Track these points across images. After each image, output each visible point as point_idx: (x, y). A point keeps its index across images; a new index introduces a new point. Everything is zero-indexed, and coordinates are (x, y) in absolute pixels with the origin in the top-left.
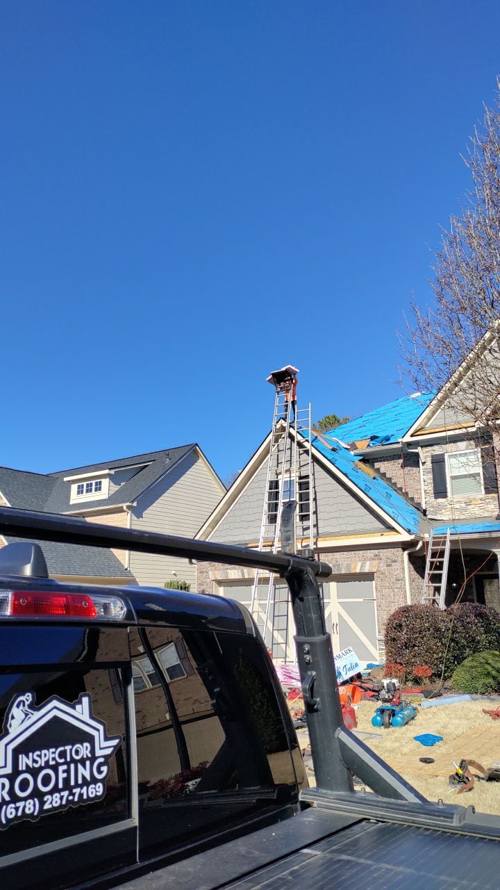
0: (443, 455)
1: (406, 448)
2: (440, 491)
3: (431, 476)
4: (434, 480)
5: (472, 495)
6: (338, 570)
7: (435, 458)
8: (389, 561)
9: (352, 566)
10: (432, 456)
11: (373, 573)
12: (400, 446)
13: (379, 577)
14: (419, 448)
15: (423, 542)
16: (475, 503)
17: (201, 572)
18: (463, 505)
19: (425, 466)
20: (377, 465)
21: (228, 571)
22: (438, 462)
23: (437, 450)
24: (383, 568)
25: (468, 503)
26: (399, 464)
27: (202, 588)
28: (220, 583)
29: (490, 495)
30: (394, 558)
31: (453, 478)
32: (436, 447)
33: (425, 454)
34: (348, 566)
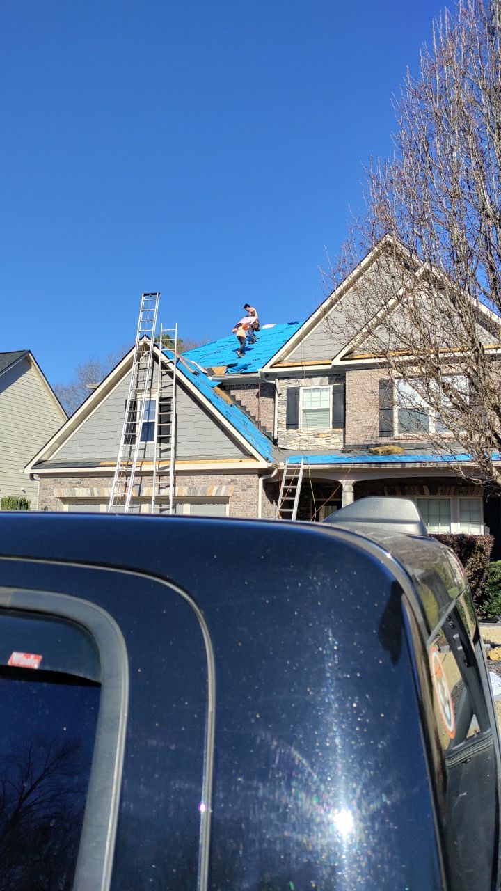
0: (297, 389)
1: (264, 379)
2: (292, 423)
3: (285, 407)
4: (287, 411)
5: (321, 429)
6: (193, 493)
7: (290, 391)
8: (244, 486)
9: (209, 489)
10: (288, 389)
11: (228, 497)
12: (258, 375)
13: (234, 501)
14: (277, 380)
15: (278, 470)
16: (323, 435)
17: (44, 489)
18: (312, 437)
19: (280, 398)
20: (233, 392)
21: (76, 489)
22: (293, 395)
23: (293, 383)
24: (238, 492)
25: (317, 436)
26: (254, 393)
27: (44, 505)
28: (64, 500)
29: (337, 430)
30: (250, 484)
31: (305, 411)
32: (292, 381)
33: (281, 386)
34: (205, 489)
